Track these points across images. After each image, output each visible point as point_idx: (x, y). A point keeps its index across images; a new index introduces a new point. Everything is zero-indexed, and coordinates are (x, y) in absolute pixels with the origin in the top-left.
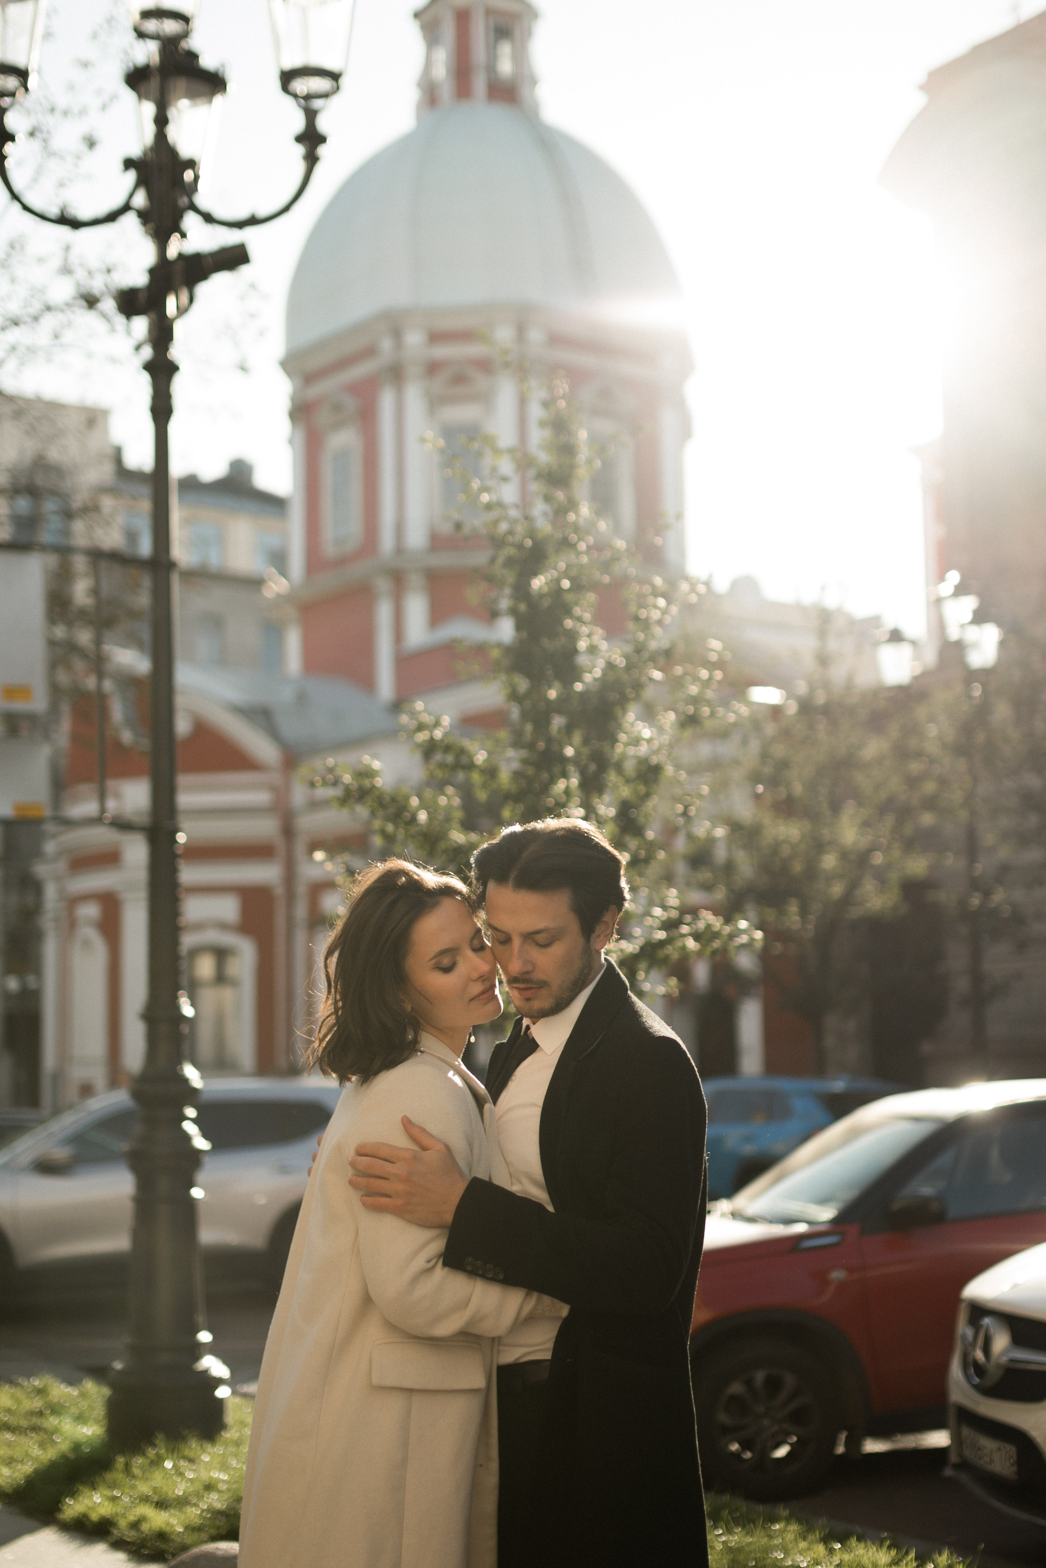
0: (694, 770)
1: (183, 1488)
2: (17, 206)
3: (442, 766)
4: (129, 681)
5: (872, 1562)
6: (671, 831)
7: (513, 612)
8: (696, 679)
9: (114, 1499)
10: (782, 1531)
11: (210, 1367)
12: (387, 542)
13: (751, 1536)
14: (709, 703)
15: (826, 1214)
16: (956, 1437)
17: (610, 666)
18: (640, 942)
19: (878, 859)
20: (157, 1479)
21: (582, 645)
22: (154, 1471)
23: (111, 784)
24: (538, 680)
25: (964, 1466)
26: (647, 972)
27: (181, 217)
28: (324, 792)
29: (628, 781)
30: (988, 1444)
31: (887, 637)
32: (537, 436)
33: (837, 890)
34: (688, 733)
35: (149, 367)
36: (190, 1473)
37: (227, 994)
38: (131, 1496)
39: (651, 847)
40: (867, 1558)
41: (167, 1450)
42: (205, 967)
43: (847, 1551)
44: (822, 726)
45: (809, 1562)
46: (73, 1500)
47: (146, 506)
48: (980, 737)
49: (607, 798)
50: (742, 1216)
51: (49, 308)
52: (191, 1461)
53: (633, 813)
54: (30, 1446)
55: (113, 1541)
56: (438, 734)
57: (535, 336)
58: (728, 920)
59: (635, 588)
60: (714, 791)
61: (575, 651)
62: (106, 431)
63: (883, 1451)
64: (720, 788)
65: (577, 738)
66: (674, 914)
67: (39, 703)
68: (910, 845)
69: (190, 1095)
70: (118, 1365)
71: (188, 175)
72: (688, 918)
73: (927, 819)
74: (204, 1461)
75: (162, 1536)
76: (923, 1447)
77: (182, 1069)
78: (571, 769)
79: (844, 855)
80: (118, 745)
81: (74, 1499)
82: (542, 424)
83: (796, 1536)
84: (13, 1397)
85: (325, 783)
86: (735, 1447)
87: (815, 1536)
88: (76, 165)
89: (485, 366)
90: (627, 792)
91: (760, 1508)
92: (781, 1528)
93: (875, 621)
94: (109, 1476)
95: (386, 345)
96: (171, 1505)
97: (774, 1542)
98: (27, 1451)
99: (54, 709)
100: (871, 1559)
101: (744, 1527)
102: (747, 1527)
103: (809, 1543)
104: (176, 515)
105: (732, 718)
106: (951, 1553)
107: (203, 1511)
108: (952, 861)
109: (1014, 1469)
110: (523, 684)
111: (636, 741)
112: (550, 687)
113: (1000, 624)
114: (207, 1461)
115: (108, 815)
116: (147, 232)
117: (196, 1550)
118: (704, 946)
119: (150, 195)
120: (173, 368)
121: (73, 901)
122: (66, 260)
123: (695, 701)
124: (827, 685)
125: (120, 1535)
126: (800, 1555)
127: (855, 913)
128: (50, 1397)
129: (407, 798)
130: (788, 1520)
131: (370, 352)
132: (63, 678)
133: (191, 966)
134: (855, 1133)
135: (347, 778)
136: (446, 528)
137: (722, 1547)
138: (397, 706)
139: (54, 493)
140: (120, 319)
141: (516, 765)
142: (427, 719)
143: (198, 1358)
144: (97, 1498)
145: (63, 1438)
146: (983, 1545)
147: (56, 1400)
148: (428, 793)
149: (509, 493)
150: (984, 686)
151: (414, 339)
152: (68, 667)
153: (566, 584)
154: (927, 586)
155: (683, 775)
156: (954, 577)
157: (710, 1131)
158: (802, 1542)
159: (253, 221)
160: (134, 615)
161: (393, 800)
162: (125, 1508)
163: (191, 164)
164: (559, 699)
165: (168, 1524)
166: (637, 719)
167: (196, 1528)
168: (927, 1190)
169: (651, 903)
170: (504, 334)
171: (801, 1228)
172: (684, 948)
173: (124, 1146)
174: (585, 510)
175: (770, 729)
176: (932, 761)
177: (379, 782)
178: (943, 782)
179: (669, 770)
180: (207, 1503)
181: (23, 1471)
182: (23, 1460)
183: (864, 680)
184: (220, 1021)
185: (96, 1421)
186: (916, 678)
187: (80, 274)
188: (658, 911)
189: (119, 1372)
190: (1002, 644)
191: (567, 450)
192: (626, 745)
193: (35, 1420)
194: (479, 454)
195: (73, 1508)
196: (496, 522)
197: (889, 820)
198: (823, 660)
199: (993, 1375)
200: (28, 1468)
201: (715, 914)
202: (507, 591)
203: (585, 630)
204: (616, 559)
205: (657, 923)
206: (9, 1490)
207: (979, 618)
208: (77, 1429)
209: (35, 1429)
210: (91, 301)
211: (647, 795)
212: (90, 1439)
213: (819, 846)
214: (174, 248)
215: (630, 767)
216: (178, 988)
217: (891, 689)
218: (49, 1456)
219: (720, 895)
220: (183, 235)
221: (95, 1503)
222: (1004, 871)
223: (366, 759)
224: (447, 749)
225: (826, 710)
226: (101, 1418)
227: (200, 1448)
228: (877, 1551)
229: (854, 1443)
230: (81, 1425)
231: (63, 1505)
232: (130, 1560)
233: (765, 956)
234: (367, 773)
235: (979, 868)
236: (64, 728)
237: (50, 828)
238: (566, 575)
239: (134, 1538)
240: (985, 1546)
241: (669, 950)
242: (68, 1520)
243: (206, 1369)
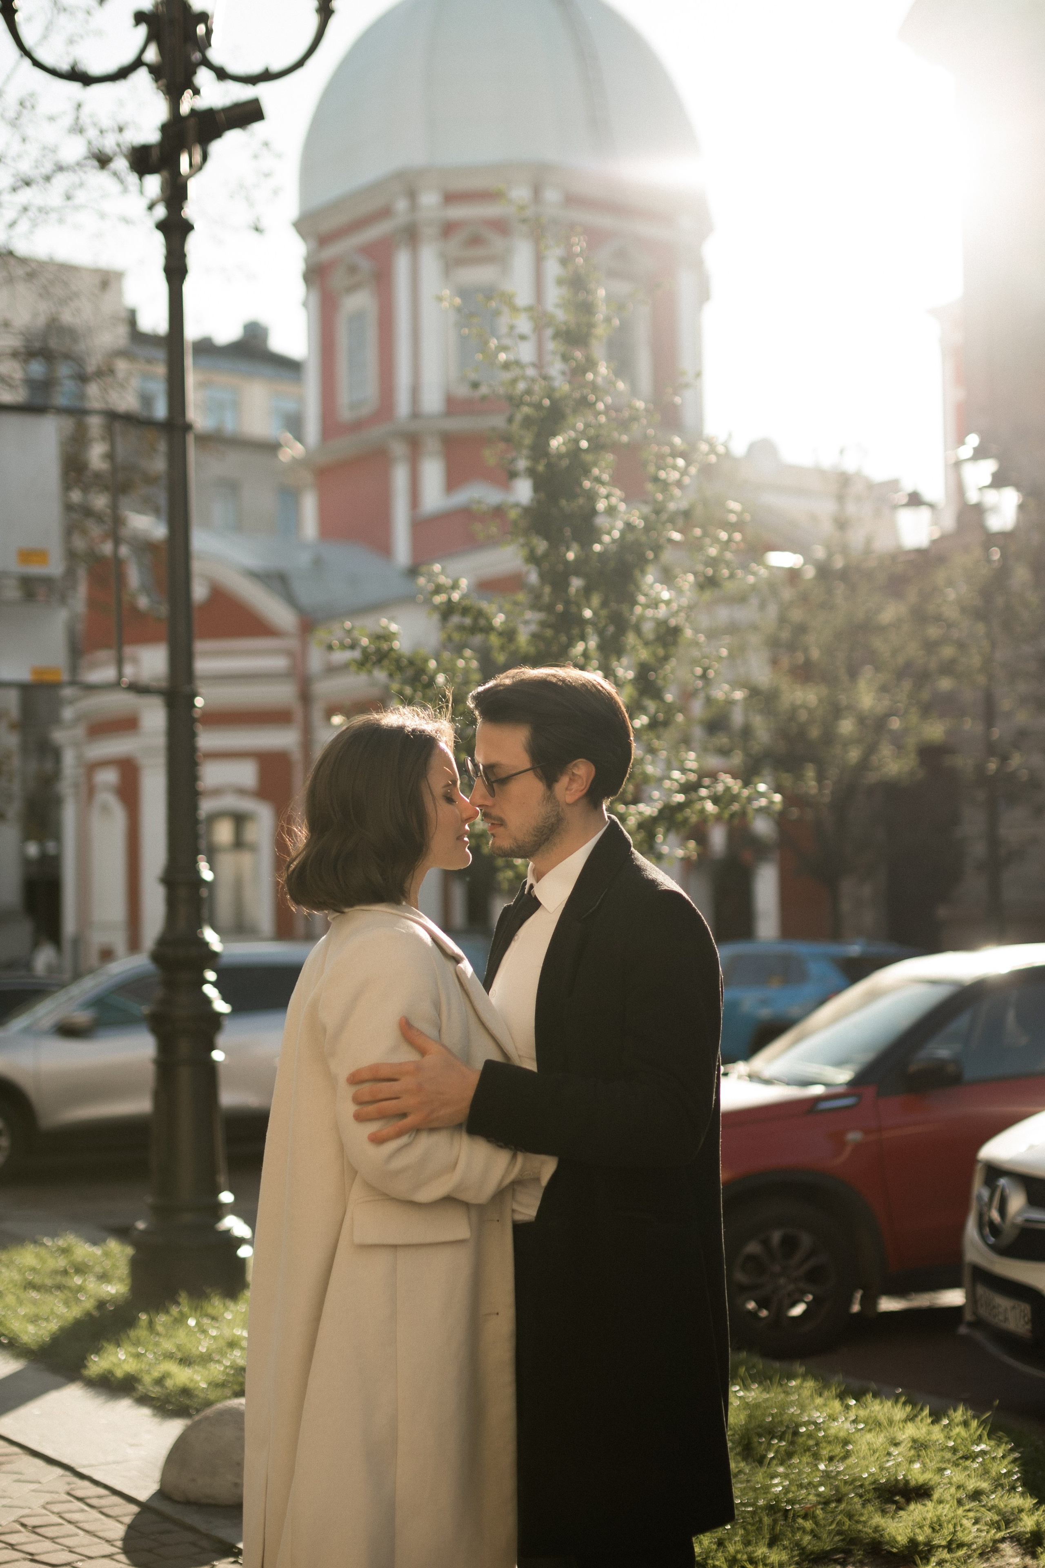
0: (713, 634)
1: (206, 1346)
2: (27, 62)
3: (461, 628)
4: (145, 547)
5: (888, 1417)
6: (688, 695)
7: (531, 472)
8: (716, 540)
9: (138, 1356)
10: (800, 1387)
11: (232, 1227)
12: (403, 406)
13: (768, 1393)
14: (728, 564)
15: (843, 1076)
16: (971, 1297)
17: (629, 527)
18: (659, 805)
19: (895, 724)
20: (181, 1336)
21: (601, 505)
22: (178, 1328)
23: (128, 650)
24: (556, 541)
25: (979, 1324)
26: (665, 836)
27: (195, 73)
28: (341, 656)
29: (646, 644)
30: (1003, 1303)
31: (905, 500)
32: (554, 295)
33: (854, 755)
34: (708, 595)
35: (161, 226)
36: (214, 1330)
37: (246, 859)
38: (155, 1353)
39: (670, 710)
40: (882, 1414)
41: (190, 1308)
42: (224, 833)
43: (862, 1406)
44: (840, 589)
45: (825, 1417)
46: (97, 1356)
47: (161, 370)
48: (1000, 601)
49: (625, 661)
50: (760, 1078)
51: (60, 168)
52: (214, 1318)
53: (652, 675)
54: (55, 1304)
55: (138, 1396)
56: (456, 596)
57: (552, 196)
58: (747, 783)
59: (655, 448)
60: (731, 656)
61: (594, 512)
62: (120, 293)
63: (897, 1310)
64: (737, 653)
65: (596, 600)
66: (693, 777)
67: (55, 567)
68: (927, 710)
69: (210, 958)
70: (141, 1225)
71: (201, 29)
72: (707, 781)
73: (945, 684)
74: (227, 1319)
75: (186, 1392)
76: (939, 1306)
77: (202, 933)
78: (589, 630)
79: (861, 720)
80: (134, 609)
81: (99, 1356)
82: (560, 282)
83: (812, 1392)
84: (37, 1255)
85: (343, 647)
86: (751, 1305)
87: (831, 1392)
88: (87, 22)
89: (501, 227)
90: (646, 655)
91: (777, 1365)
92: (797, 1385)
93: (893, 485)
94: (132, 1333)
95: (401, 205)
96: (194, 1361)
97: (790, 1398)
98: (52, 1310)
99: (70, 573)
100: (887, 1415)
101: (760, 1383)
102: (764, 1383)
103: (826, 1399)
104: (191, 379)
105: (751, 579)
106: (966, 1410)
107: (226, 1367)
108: (970, 726)
109: (1029, 1327)
110: (541, 546)
111: (655, 603)
112: (568, 549)
113: (1018, 487)
114: (230, 1319)
115: (126, 680)
116: (158, 88)
117: (219, 1406)
118: (722, 809)
119: (161, 50)
120: (188, 227)
121: (93, 767)
122: (77, 118)
123: (713, 562)
124: (845, 549)
125: (144, 1391)
126: (816, 1411)
127: (872, 778)
128: (75, 1256)
129: (426, 661)
130: (804, 1377)
131: (385, 212)
132: (79, 544)
133: (210, 831)
134: (873, 996)
135: (365, 641)
136: (463, 391)
137: (739, 1403)
138: (413, 572)
139: (68, 357)
140: (132, 178)
141: (533, 627)
142: (443, 580)
143: (219, 1218)
144: (122, 1355)
145: (88, 1296)
146: (998, 1401)
147: (80, 1259)
148: (446, 655)
149: (526, 352)
150: (1004, 550)
151: (429, 199)
152: (84, 532)
153: (584, 444)
154: (945, 450)
155: (702, 638)
156: (973, 440)
157: (727, 994)
158: (819, 1397)
159: (266, 76)
160: (150, 480)
161: (411, 663)
162: (150, 1364)
163: (204, 17)
164: (577, 559)
165: (192, 1380)
166: (656, 581)
167: (220, 1384)
168: (943, 1052)
169: (669, 767)
170: (520, 193)
171: (818, 1090)
172: (703, 811)
173: (145, 1009)
174: (603, 369)
175: (787, 594)
176: (950, 625)
177: (396, 645)
178: (961, 646)
179: (688, 633)
180: (230, 1359)
181: (49, 1328)
182: (48, 1317)
183: (883, 544)
184: (238, 887)
185: (121, 1280)
186: (934, 542)
187: (92, 133)
188: (676, 774)
189: (142, 1232)
190: (1021, 507)
191: (586, 308)
192: (646, 606)
193: (59, 1279)
194: (497, 313)
195: (97, 1364)
196: (514, 381)
197: (907, 685)
198: (842, 524)
199: (1009, 1235)
200: (53, 1326)
201: (734, 777)
202: (525, 452)
203: (603, 491)
204: (634, 418)
205: (676, 786)
206: (34, 1347)
207: (999, 481)
208: (101, 1287)
209: (60, 1287)
210: (103, 160)
211: (666, 658)
212: (113, 1298)
213: (836, 711)
214: (187, 104)
215: (648, 628)
216: (197, 852)
217: (909, 552)
218: (74, 1314)
219: (737, 759)
220: (196, 92)
221: (120, 1359)
222: (1022, 736)
223: (384, 621)
224: (465, 611)
225: (844, 575)
226: (124, 1277)
227: (222, 1306)
228: (893, 1407)
229: (869, 1301)
230: (105, 1283)
231: (88, 1361)
232: (154, 1415)
233: (781, 819)
234: (386, 637)
235: (996, 733)
236: (82, 590)
237: (68, 692)
238: (583, 434)
239: (159, 1394)
240: (999, 1402)
241: (688, 812)
242: (94, 1376)
243: (228, 1229)
